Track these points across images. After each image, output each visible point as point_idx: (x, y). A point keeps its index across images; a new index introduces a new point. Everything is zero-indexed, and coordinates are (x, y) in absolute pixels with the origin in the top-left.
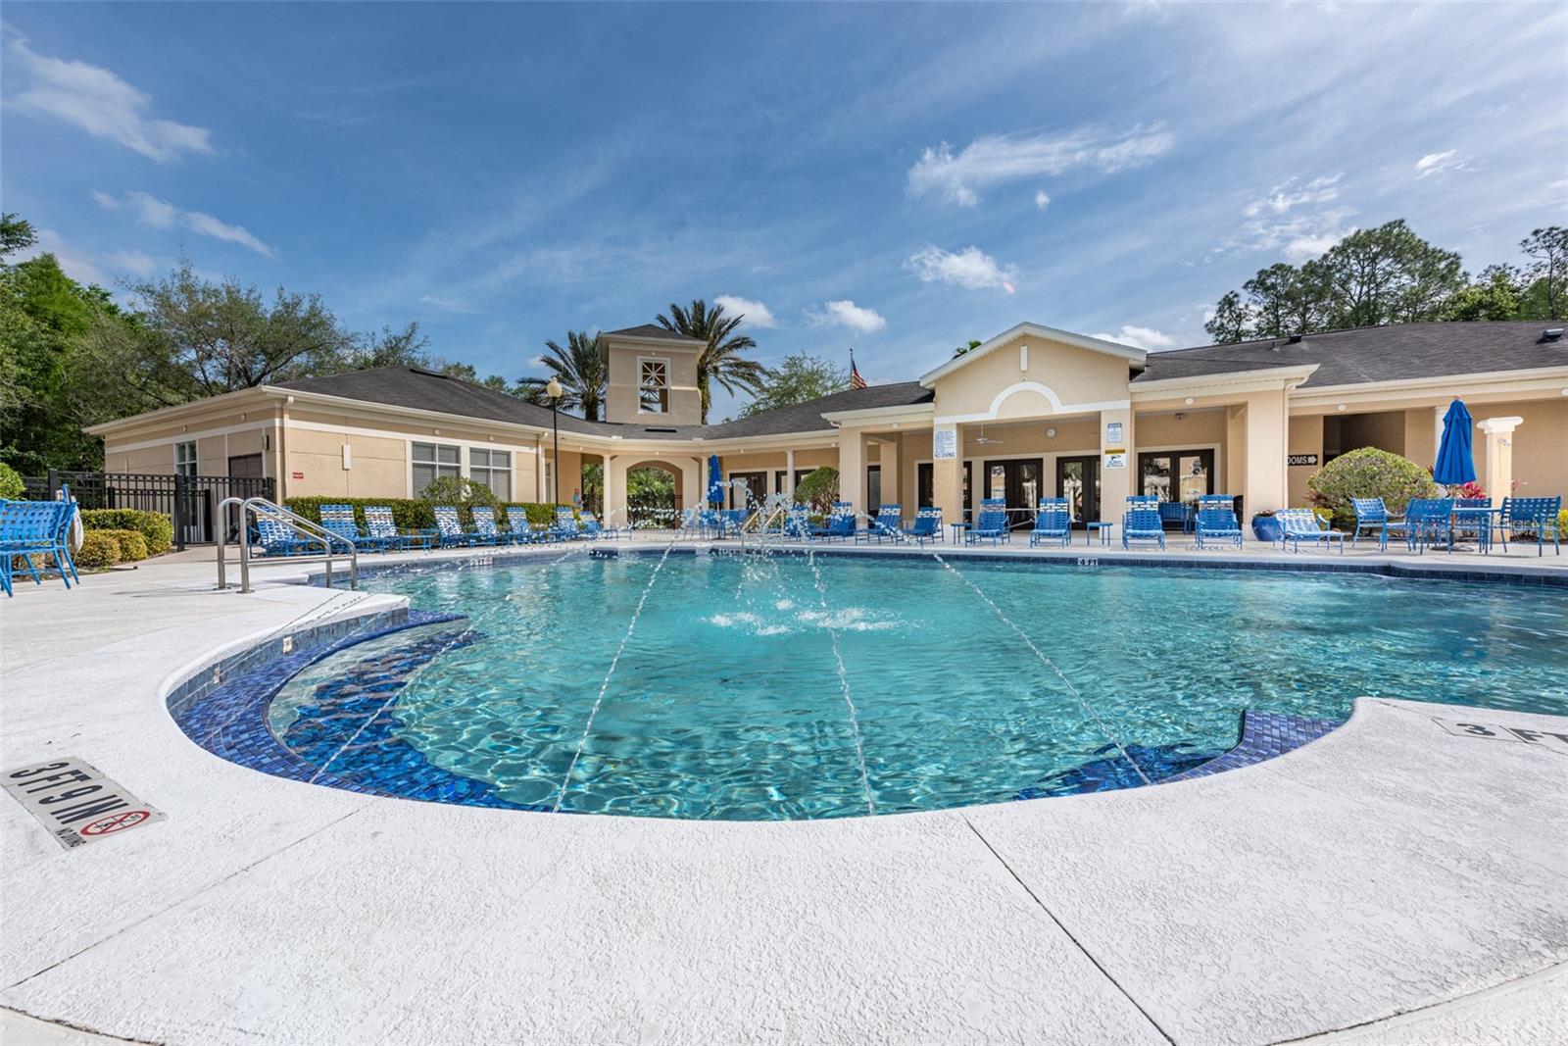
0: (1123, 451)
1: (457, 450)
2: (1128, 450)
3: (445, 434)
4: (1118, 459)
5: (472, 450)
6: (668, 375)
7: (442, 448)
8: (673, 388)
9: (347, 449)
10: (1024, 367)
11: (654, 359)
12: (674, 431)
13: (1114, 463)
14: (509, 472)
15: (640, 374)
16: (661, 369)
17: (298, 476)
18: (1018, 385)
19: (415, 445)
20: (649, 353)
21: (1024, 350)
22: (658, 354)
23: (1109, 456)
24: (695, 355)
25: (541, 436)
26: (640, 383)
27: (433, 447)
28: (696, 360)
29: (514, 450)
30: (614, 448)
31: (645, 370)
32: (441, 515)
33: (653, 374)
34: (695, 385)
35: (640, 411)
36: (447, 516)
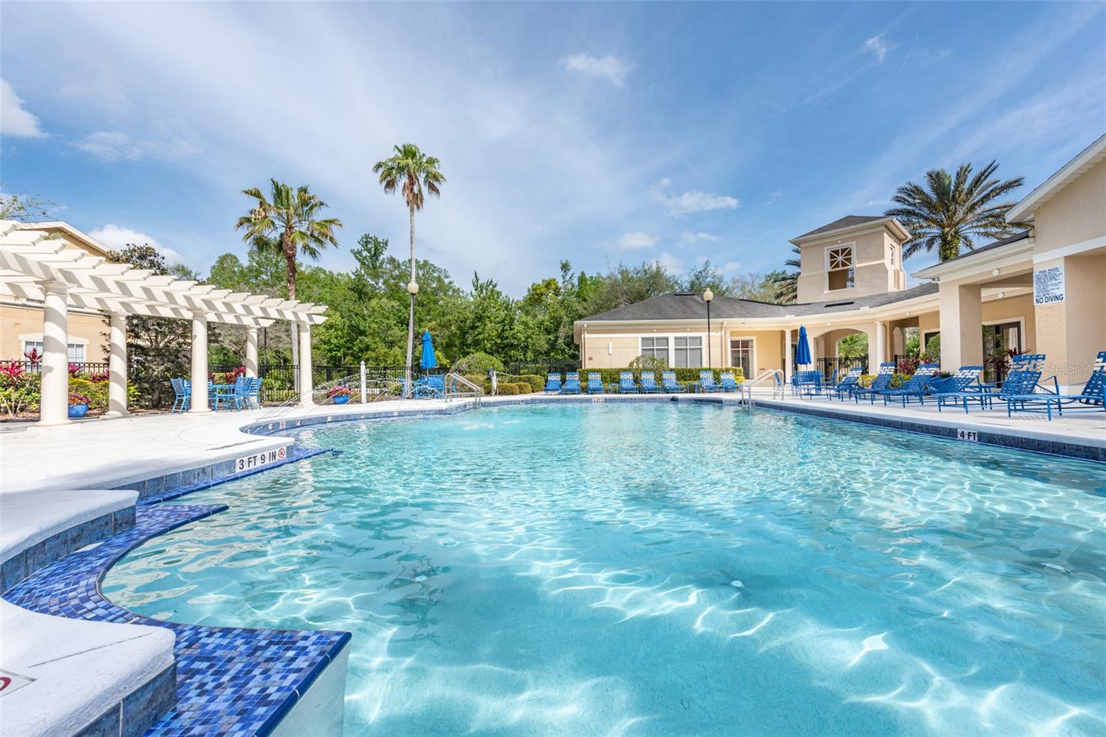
1: (667, 339)
3: (659, 331)
5: (676, 338)
6: (854, 256)
7: (658, 339)
8: (858, 266)
9: (610, 345)
11: (839, 247)
12: (852, 303)
14: (701, 349)
15: (827, 260)
16: (847, 252)
17: (591, 359)
19: (643, 339)
20: (836, 242)
22: (843, 241)
24: (883, 231)
25: (722, 324)
26: (828, 268)
27: (652, 339)
28: (885, 235)
29: (704, 335)
30: (790, 324)
31: (832, 257)
32: (623, 376)
33: (840, 258)
34: (883, 257)
35: (827, 291)
36: (627, 378)
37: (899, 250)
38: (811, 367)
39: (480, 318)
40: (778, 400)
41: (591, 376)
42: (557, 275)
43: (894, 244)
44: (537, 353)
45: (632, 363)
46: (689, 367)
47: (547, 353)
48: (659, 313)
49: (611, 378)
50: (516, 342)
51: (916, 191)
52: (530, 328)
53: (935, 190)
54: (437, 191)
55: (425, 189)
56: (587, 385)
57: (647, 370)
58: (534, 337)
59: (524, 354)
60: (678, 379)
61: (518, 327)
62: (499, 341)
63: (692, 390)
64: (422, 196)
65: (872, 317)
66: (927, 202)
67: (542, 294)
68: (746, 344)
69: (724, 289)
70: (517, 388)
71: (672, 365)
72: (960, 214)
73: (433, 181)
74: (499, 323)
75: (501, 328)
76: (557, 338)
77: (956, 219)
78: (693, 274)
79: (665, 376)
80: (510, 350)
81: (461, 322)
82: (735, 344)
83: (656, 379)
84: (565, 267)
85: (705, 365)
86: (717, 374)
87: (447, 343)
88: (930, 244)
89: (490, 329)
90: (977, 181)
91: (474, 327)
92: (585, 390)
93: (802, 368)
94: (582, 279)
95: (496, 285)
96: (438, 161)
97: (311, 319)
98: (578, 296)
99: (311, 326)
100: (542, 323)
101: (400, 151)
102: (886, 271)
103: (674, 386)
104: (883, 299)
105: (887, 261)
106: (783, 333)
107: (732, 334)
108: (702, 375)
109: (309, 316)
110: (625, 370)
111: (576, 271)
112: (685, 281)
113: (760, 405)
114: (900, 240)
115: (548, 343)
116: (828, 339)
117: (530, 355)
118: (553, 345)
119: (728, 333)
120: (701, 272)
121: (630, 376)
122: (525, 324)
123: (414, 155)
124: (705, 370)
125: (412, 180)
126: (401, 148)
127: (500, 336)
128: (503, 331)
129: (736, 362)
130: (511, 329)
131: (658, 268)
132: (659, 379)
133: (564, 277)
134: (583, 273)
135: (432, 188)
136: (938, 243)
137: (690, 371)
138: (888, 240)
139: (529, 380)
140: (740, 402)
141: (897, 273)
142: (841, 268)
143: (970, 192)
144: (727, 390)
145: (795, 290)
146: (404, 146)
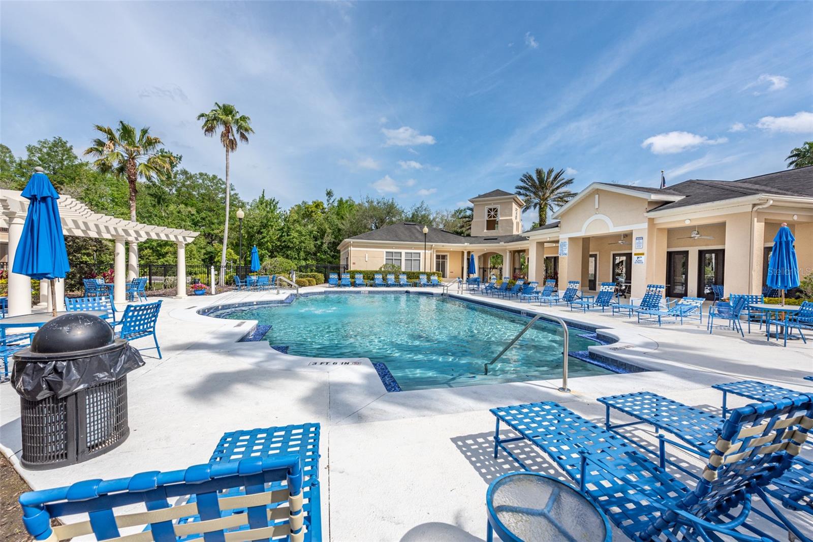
0: (643, 254)
1: (401, 253)
2: (646, 254)
3: (396, 248)
4: (640, 259)
5: (406, 253)
6: (499, 212)
7: (395, 253)
8: (500, 219)
9: (367, 255)
10: (597, 206)
11: (492, 207)
12: (497, 239)
13: (639, 262)
14: (420, 260)
15: (486, 213)
16: (496, 210)
17: (354, 263)
18: (594, 216)
19: (387, 252)
20: (490, 204)
21: (597, 196)
22: (494, 204)
23: (636, 257)
24: (512, 202)
25: (432, 246)
26: (486, 218)
27: (392, 253)
28: (513, 204)
29: (422, 252)
30: (467, 248)
31: (489, 212)
32: (376, 276)
33: (492, 213)
34: (512, 216)
35: (485, 231)
36: (379, 277)
37: (520, 210)
38: (476, 275)
39: (265, 226)
40: (460, 295)
41: (357, 276)
42: (323, 199)
43: (518, 208)
44: (308, 253)
45: (381, 268)
46: (413, 271)
47: (315, 254)
48: (396, 236)
49: (369, 277)
50: (291, 245)
51: (530, 178)
52: (303, 235)
53: (538, 179)
54: (247, 139)
55: (237, 137)
56: (355, 282)
57: (390, 273)
58: (306, 241)
59: (298, 254)
60: (407, 278)
61: (294, 234)
62: (279, 244)
63: (415, 285)
64: (236, 142)
65: (505, 248)
66: (534, 185)
67: (312, 212)
68: (444, 257)
69: (432, 219)
70: (307, 282)
71: (403, 269)
72: (548, 195)
73: (244, 132)
74: (279, 230)
75: (280, 234)
76: (322, 243)
77: (546, 196)
78: (413, 208)
79: (401, 277)
80: (287, 251)
81: (250, 228)
82: (438, 257)
83: (395, 278)
84: (329, 194)
85: (422, 270)
86: (429, 275)
87: (236, 243)
88: (535, 206)
89: (272, 234)
90: (555, 178)
91: (259, 232)
92: (354, 284)
93: (471, 276)
94: (341, 202)
95: (278, 202)
96: (249, 119)
97: (185, 240)
98: (338, 214)
99: (186, 244)
100: (311, 232)
101: (219, 107)
102: (513, 223)
103: (405, 283)
104: (509, 238)
105: (513, 218)
106: (463, 252)
107: (437, 251)
108: (421, 277)
109: (184, 238)
110: (377, 272)
111: (337, 197)
112: (408, 212)
113: (451, 296)
114: (521, 206)
115: (315, 247)
116: (484, 257)
117: (302, 254)
118: (319, 248)
119: (435, 251)
120: (418, 208)
121: (381, 276)
122: (300, 233)
123: (231, 112)
124: (423, 273)
125: (228, 130)
126: (221, 105)
127: (279, 239)
128: (281, 236)
129: (438, 269)
130: (288, 235)
131: (392, 203)
132: (397, 278)
133: (328, 201)
134: (341, 199)
135: (243, 137)
136: (538, 206)
137: (414, 273)
138: (514, 206)
139: (314, 277)
140: (442, 294)
141: (518, 224)
142: (492, 219)
143: (552, 183)
144: (434, 286)
145: (470, 225)
146: (224, 105)
